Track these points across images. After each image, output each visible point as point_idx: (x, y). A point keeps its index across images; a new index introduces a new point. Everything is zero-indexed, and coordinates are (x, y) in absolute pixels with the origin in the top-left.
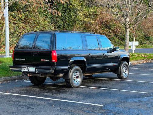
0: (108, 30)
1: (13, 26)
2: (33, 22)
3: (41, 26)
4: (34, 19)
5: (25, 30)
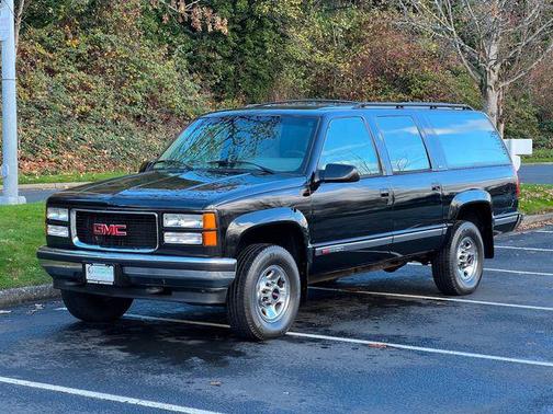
0: (401, 95)
1: (45, 79)
2: (121, 65)
3: (150, 81)
4: (124, 56)
5: (89, 97)
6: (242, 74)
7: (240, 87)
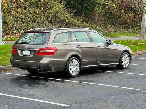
0: (132, 14)
4: (47, 3)
5: (36, 15)
7: (83, 12)
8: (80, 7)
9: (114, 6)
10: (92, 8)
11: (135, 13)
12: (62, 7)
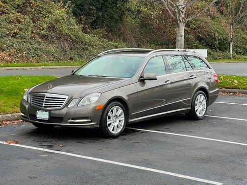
2: (39, 10)
4: (41, 6)
5: (20, 26)
6: (106, 16)
7: (105, 23)
8: (100, 14)
9: (154, 13)
10: (120, 17)
11: (189, 26)
12: (67, 14)
